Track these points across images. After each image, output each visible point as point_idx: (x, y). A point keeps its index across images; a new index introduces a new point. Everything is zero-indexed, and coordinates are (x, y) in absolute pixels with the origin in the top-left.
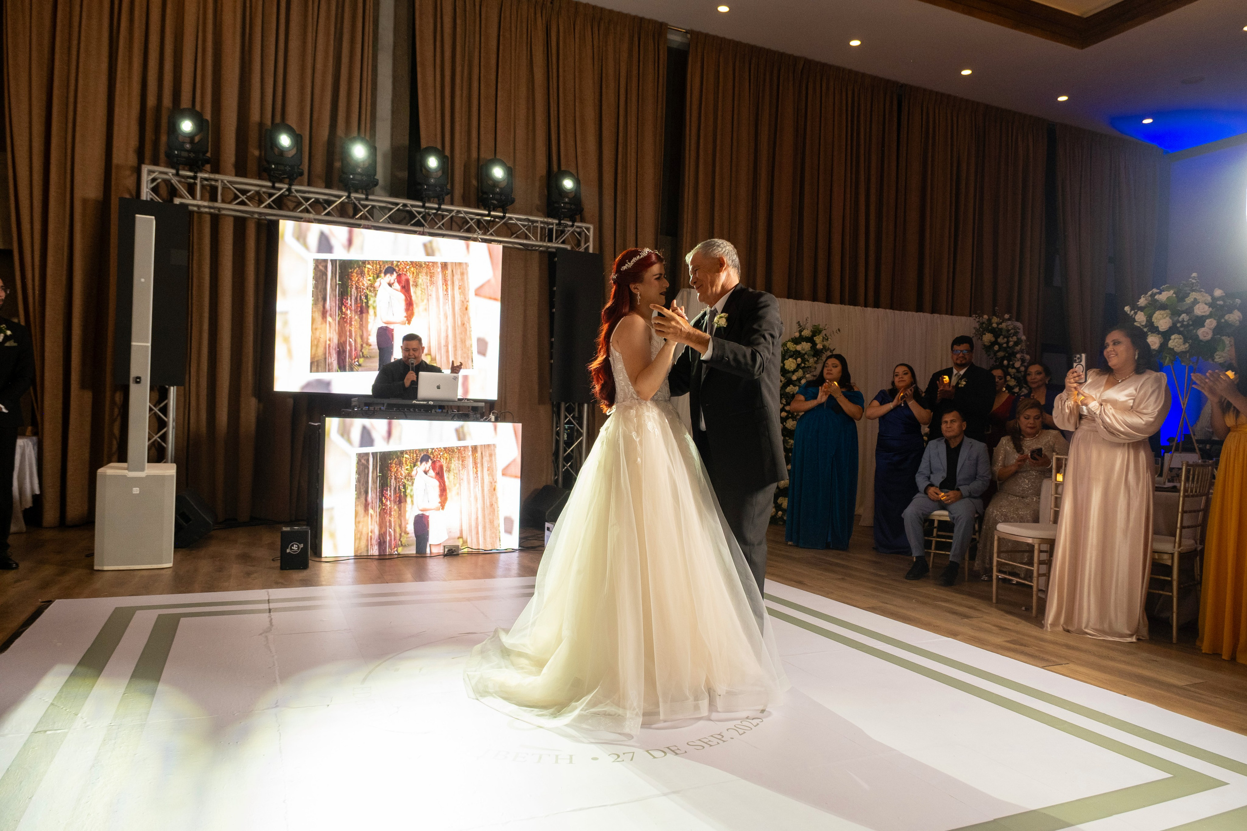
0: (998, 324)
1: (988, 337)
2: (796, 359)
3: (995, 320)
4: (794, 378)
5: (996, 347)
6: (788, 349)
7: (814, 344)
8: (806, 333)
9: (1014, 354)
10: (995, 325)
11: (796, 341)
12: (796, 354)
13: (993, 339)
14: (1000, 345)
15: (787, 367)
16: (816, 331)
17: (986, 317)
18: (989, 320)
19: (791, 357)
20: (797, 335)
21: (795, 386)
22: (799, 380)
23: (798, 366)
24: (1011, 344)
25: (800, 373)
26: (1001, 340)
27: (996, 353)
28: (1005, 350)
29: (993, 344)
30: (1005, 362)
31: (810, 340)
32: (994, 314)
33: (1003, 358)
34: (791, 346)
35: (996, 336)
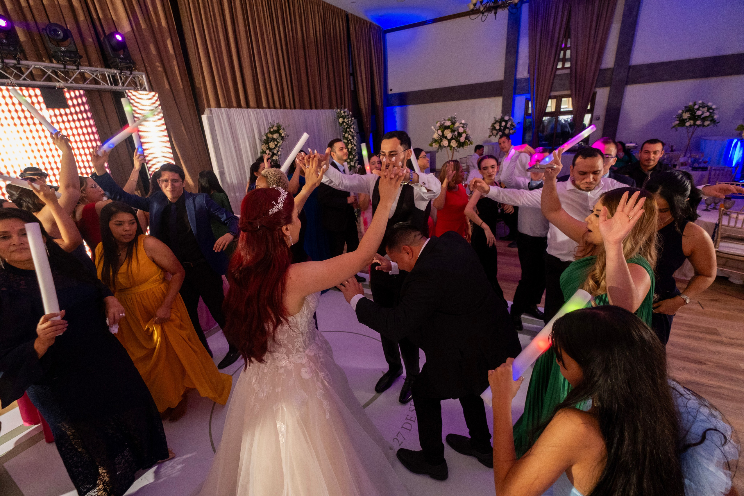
0: (344, 112)
1: (341, 120)
2: (274, 142)
3: (342, 112)
4: (275, 152)
5: (345, 124)
6: (268, 137)
7: (280, 134)
8: (275, 128)
9: (351, 126)
10: (343, 114)
11: (272, 133)
12: (273, 140)
13: (343, 120)
14: (346, 122)
15: (271, 147)
16: (279, 127)
17: (339, 110)
18: (340, 111)
19: (271, 141)
20: (272, 130)
21: (276, 155)
22: (278, 152)
23: (276, 145)
24: (350, 122)
25: (277, 149)
26: (346, 120)
27: (344, 126)
28: (347, 124)
29: (343, 122)
30: (348, 130)
31: (277, 131)
32: (342, 109)
33: (347, 128)
34: (270, 136)
35: (344, 119)
